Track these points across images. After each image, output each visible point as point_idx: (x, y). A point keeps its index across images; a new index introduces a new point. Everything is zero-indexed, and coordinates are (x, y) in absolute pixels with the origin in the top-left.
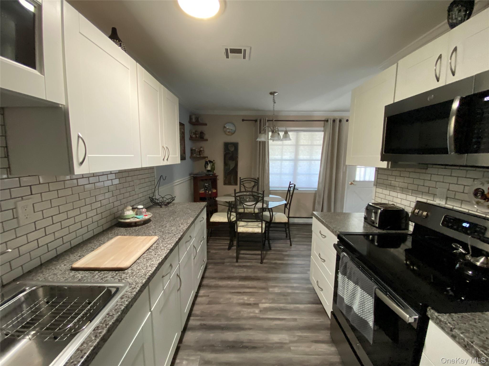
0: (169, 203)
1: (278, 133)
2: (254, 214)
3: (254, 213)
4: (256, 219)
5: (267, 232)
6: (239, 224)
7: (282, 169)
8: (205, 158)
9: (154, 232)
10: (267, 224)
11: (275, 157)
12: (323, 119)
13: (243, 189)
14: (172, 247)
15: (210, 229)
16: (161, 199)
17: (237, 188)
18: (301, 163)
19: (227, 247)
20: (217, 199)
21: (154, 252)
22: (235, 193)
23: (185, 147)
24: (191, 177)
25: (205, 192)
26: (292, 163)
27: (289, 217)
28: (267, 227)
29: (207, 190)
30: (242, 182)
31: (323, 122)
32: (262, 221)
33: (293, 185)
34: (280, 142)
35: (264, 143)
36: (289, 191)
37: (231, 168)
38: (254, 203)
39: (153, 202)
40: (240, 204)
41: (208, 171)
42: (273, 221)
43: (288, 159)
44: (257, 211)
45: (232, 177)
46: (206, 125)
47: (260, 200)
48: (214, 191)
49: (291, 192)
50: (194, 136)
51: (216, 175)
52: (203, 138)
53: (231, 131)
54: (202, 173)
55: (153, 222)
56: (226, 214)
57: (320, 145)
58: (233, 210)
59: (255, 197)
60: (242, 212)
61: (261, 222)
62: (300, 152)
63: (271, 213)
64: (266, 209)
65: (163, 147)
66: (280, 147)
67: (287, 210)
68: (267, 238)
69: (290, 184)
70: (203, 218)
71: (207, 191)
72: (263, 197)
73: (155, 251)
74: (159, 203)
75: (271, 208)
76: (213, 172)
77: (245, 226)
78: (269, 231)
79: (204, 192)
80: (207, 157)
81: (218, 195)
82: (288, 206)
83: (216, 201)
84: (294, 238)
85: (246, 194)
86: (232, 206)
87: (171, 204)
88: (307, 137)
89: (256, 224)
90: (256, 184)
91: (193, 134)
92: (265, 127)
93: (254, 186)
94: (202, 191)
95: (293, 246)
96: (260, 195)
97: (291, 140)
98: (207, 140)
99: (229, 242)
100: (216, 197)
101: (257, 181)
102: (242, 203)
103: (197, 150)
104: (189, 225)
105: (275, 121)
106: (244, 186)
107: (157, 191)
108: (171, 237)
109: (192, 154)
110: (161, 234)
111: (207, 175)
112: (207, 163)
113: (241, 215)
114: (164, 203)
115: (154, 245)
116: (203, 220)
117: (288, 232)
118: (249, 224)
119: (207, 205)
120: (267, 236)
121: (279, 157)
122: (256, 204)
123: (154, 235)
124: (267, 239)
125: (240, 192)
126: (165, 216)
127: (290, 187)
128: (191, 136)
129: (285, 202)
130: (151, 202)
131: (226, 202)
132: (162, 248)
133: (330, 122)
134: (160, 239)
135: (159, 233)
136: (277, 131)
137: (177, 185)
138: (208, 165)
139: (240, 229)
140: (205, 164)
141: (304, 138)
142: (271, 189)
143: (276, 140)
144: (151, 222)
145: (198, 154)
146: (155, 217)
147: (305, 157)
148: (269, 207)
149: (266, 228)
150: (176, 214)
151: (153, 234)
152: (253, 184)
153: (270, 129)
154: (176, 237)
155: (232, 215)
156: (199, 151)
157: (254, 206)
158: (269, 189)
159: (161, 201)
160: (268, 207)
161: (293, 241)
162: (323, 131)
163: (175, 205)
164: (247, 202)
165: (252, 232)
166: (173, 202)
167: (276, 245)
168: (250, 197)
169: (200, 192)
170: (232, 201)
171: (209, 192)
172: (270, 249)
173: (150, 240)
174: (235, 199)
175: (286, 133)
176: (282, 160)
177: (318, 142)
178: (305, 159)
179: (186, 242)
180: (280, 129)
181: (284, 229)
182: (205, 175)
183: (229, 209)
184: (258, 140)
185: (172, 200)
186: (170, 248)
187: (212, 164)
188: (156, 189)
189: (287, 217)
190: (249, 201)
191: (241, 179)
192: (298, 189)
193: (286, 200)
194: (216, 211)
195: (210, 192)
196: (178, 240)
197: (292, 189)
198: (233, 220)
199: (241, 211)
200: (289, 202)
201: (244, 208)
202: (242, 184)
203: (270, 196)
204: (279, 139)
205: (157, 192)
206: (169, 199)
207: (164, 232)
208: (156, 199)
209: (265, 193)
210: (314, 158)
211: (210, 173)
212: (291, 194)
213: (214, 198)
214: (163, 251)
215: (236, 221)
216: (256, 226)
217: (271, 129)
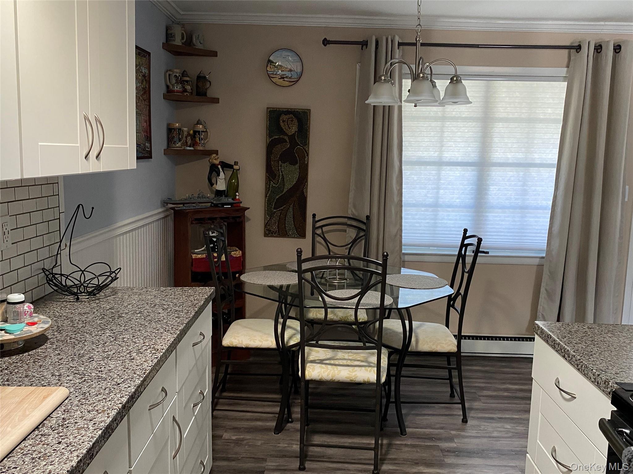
0: (100, 288)
1: (431, 80)
2: (354, 326)
3: (356, 322)
4: (360, 341)
5: (393, 379)
6: (309, 354)
7: (442, 191)
8: (209, 153)
9: (57, 374)
10: (395, 357)
11: (420, 154)
12: (568, 44)
13: (321, 250)
14: (108, 421)
15: (223, 369)
16: (77, 275)
17: (305, 244)
18: (496, 174)
19: (274, 424)
20: (243, 278)
21: (54, 434)
22: (300, 262)
23: (149, 122)
24: (167, 210)
25: (209, 255)
26: (470, 173)
27: (459, 337)
28: (393, 365)
29: (213, 249)
30: (321, 227)
31: (566, 51)
32: (378, 346)
33: (474, 241)
34: (435, 108)
35: (388, 111)
36: (461, 256)
37: (288, 186)
38: (357, 291)
39: (56, 285)
40: (312, 294)
41: (219, 193)
42: (413, 347)
43: (460, 160)
44: (363, 316)
45: (290, 214)
46: (214, 54)
47: (375, 285)
48: (237, 253)
49: (469, 260)
50: (178, 88)
51: (241, 205)
52: (205, 94)
53: (288, 74)
54: (202, 200)
55: (52, 344)
56: (273, 323)
57: (555, 121)
58: (292, 314)
59: (357, 272)
60: (320, 319)
61: (376, 351)
62: (496, 140)
63: (407, 322)
64: (390, 309)
65: (86, 118)
66: (434, 124)
67: (454, 316)
68: (393, 400)
69: (465, 237)
70: (201, 334)
71: (215, 255)
72: (384, 275)
73: (58, 433)
74: (71, 286)
75: (407, 309)
76: (234, 199)
77: (327, 362)
78: (398, 376)
79: (204, 256)
80: (216, 152)
81: (248, 265)
82: (458, 303)
83: (241, 284)
84: (474, 399)
85: (333, 264)
86: (289, 299)
87: (108, 291)
88: (518, 94)
89: (362, 354)
90: (362, 234)
91: (174, 81)
92: (391, 65)
93: (354, 242)
94: (199, 254)
95: (470, 422)
96: (372, 268)
97: (471, 103)
98: (216, 101)
99: (278, 409)
100: (241, 273)
101: (364, 227)
102: (320, 292)
103: (185, 129)
104: (159, 355)
105: (422, 45)
106: (325, 239)
107: (68, 249)
108: (107, 391)
109: (170, 140)
110: (78, 381)
111: (216, 205)
112: (214, 170)
113: (317, 327)
114: (87, 287)
115: (54, 415)
116: (201, 341)
117: (456, 380)
118: (341, 354)
119: (213, 296)
120: (393, 393)
121: (431, 154)
122: (362, 294)
123: (56, 384)
124: (392, 402)
125: (314, 258)
126: (88, 327)
127: (463, 245)
128: (168, 87)
129: (448, 291)
130: (49, 284)
131: (271, 287)
132: (81, 423)
133: (587, 52)
134: (72, 396)
135: (71, 378)
136: (429, 76)
137: (126, 233)
138: (219, 175)
139: (314, 369)
140: (210, 173)
141: (507, 100)
142: (405, 250)
143: (427, 103)
144: (48, 345)
145: (189, 142)
146: (59, 331)
147: (509, 156)
148: (400, 306)
149: (391, 368)
150: (121, 321)
151: (54, 380)
152: (352, 234)
153: (406, 69)
154: (120, 391)
155: (290, 327)
156: (191, 132)
157: (356, 300)
158: (401, 250)
159: (77, 282)
160: (397, 304)
161: (471, 409)
162: (565, 79)
163: (120, 295)
164: (333, 287)
165: (348, 380)
166: (111, 285)
167: (420, 420)
168: (344, 274)
169: (194, 256)
170: (288, 286)
171: (219, 257)
172: (403, 432)
173: (45, 398)
174: (300, 279)
175: (455, 80)
176: (440, 163)
177: (550, 111)
178: (510, 161)
179: (152, 407)
180: (437, 69)
181: (445, 373)
182: (209, 204)
183: (279, 310)
184: (371, 101)
185: (110, 278)
186: (103, 424)
187: (230, 172)
188: (63, 247)
189: (455, 336)
190: (341, 287)
191: (317, 219)
192: (487, 253)
193: (452, 286)
194: (240, 314)
195: (223, 258)
196: (128, 402)
197: (470, 252)
198: (292, 343)
199: (316, 314)
200: (462, 291)
201: (326, 307)
202: (319, 235)
203: (404, 271)
204: (435, 101)
205: (65, 253)
206: (100, 275)
207: (85, 375)
208: (62, 275)
209: (389, 262)
210: (537, 157)
211: (224, 200)
212: (468, 267)
213: (234, 274)
214: (83, 432)
215: (301, 346)
216: (362, 361)
217: (410, 68)
